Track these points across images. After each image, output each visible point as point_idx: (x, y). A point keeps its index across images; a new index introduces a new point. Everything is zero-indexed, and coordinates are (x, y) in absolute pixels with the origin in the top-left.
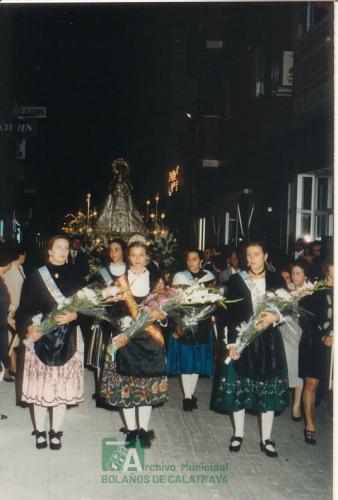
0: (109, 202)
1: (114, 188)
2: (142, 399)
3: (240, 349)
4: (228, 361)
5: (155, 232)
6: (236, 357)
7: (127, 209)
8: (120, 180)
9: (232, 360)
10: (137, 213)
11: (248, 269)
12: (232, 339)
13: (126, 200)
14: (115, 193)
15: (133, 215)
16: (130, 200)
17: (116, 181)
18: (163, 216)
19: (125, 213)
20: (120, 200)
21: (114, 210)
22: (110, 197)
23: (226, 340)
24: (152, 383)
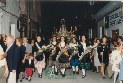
0: (61, 29)
1: (61, 26)
2: (65, 67)
3: (82, 57)
4: (79, 60)
5: (71, 36)
6: (81, 59)
7: (65, 31)
8: (63, 24)
9: (80, 59)
10: (67, 32)
11: (82, 41)
12: (80, 55)
13: (65, 28)
14: (62, 27)
15: (66, 32)
16: (66, 29)
17: (62, 24)
18: (73, 32)
19: (65, 32)
20: (63, 29)
21: (62, 31)
22: (61, 28)
23: (79, 56)
24: (66, 64)
